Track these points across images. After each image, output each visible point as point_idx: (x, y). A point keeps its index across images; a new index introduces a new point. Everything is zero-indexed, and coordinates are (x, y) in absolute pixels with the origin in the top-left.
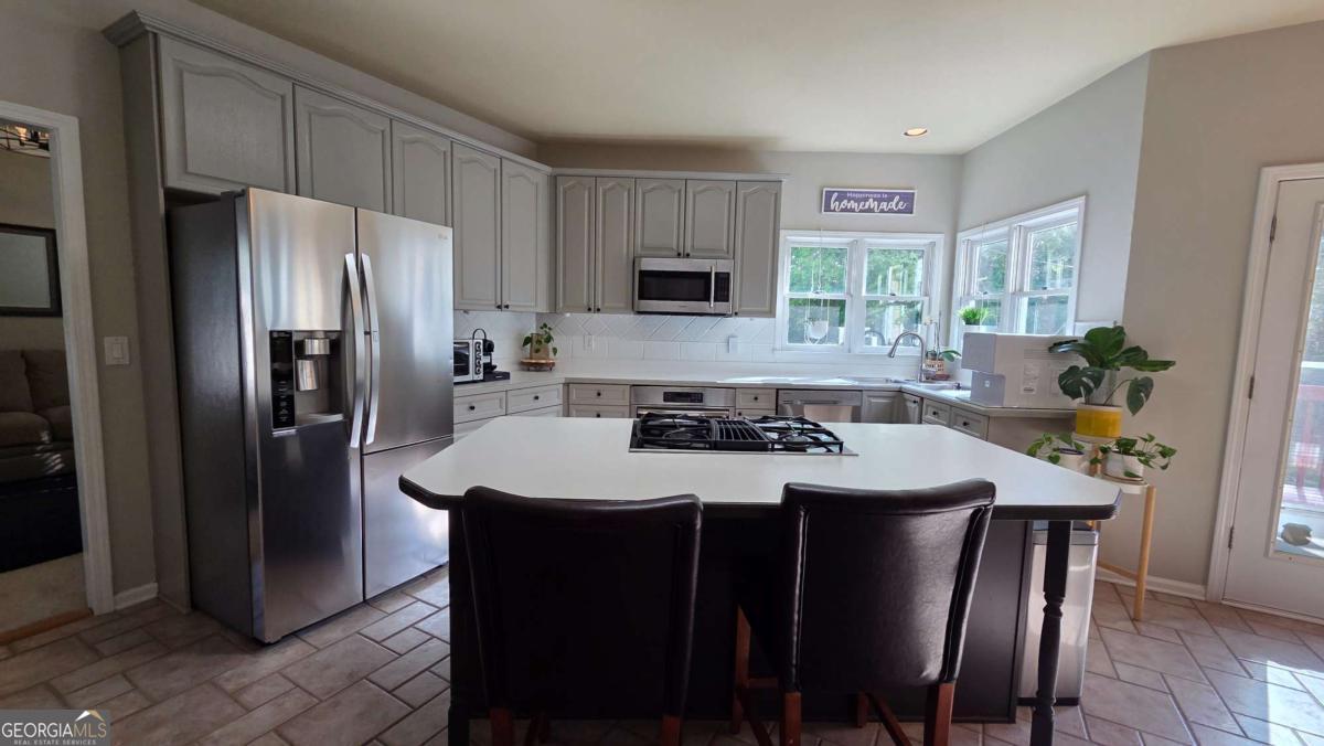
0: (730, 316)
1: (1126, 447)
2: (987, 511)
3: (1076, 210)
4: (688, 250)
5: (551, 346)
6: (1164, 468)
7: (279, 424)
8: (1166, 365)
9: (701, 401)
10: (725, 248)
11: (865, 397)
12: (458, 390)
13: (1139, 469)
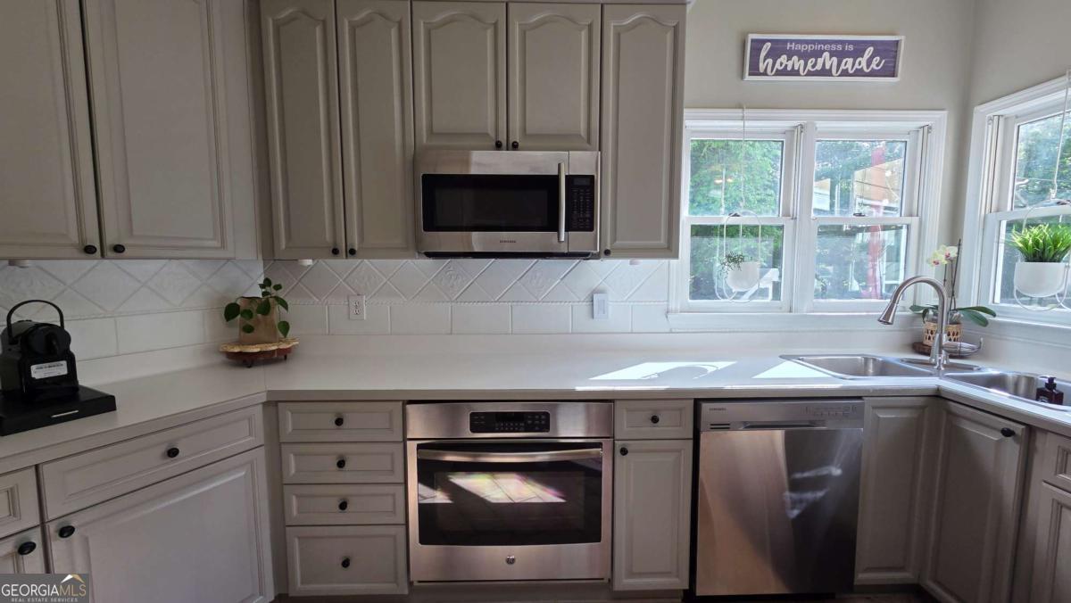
0: (597, 257)
4: (516, 136)
5: (276, 318)
9: (546, 427)
10: (583, 133)
11: (868, 408)
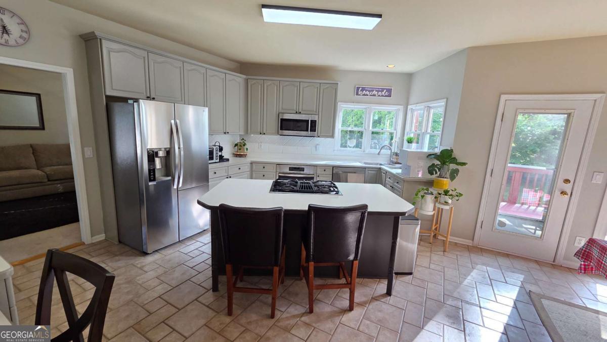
0: (317, 137)
1: (446, 193)
2: (365, 213)
3: (443, 103)
4: (300, 111)
5: (245, 147)
6: (457, 200)
7: (151, 180)
8: (464, 164)
9: (303, 171)
10: (315, 110)
11: (367, 171)
12: (210, 166)
13: (450, 201)
